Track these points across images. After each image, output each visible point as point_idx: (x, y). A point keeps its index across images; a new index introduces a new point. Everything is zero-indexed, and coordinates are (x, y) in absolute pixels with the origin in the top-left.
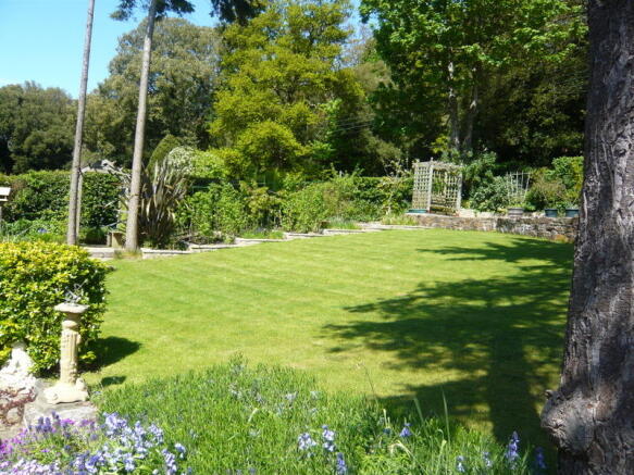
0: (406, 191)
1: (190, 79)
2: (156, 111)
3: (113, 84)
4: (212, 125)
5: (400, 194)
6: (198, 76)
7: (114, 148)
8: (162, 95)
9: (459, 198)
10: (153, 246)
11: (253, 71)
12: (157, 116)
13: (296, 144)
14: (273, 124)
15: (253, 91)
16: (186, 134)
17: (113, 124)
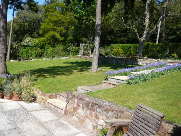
0: (78, 50)
1: (36, 19)
2: (27, 27)
3: (16, 19)
4: (40, 31)
5: (76, 51)
6: (38, 18)
7: (16, 36)
8: (28, 23)
9: (91, 52)
10: (13, 60)
11: (50, 18)
12: (27, 28)
13: (60, 37)
14: (54, 32)
15: (50, 23)
16: (35, 33)
17: (16, 29)
